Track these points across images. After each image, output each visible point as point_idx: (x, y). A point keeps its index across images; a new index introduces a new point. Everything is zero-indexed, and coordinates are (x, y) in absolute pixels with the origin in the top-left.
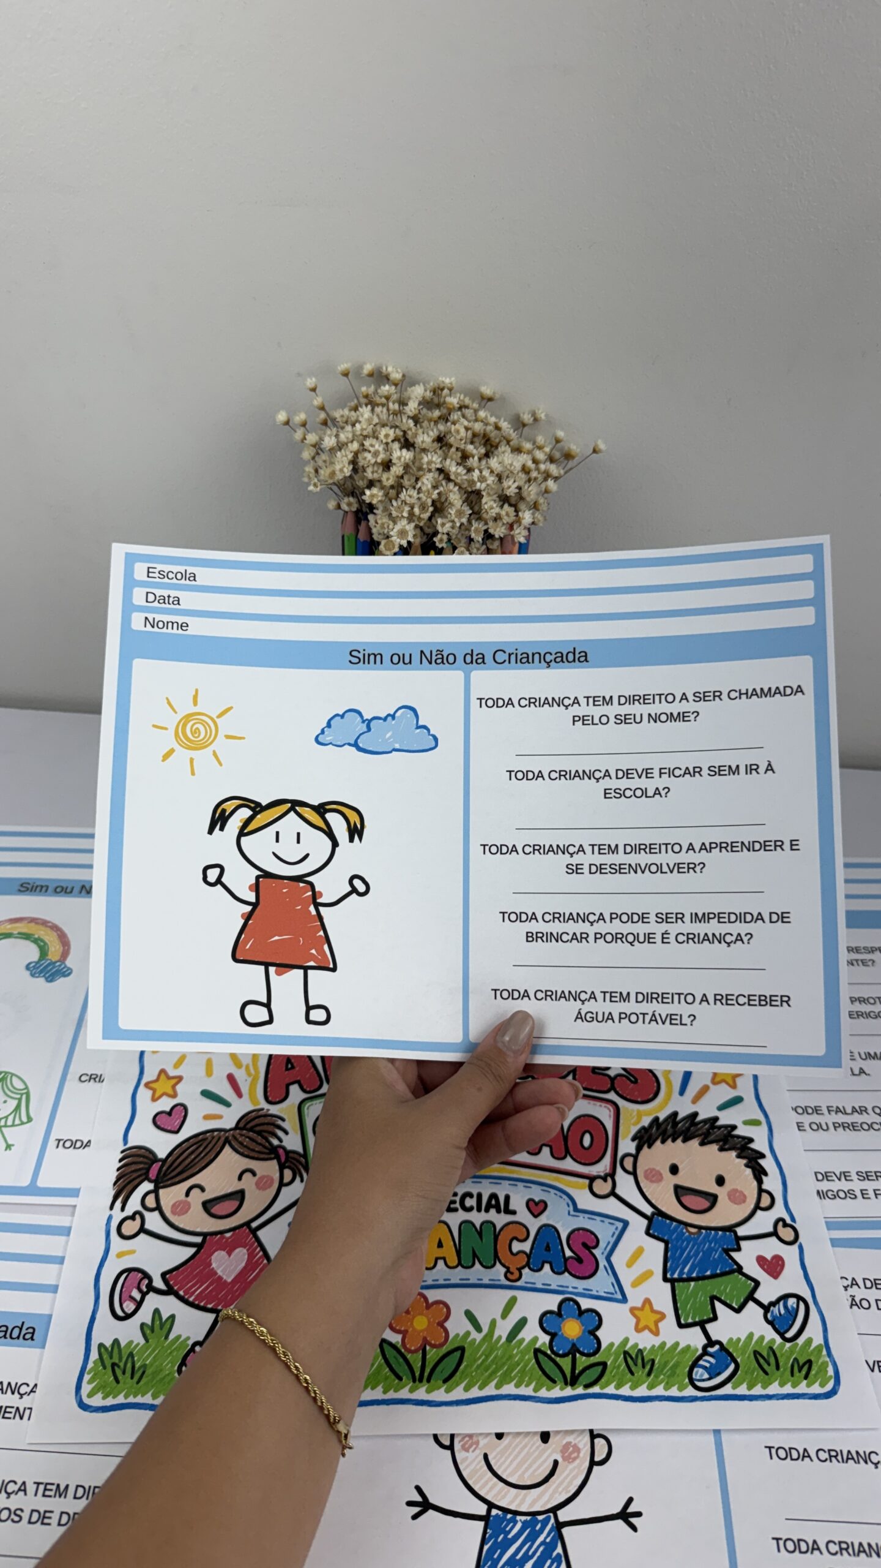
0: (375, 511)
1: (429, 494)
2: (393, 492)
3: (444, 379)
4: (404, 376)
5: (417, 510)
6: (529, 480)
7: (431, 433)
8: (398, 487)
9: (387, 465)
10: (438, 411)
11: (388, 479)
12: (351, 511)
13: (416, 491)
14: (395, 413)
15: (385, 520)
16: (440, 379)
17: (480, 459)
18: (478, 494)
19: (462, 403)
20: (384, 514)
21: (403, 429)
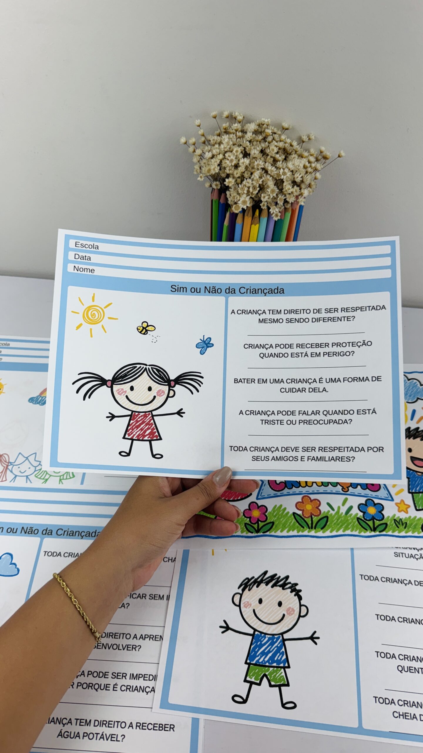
0: (230, 190)
1: (257, 181)
2: (239, 180)
3: (264, 119)
4: (244, 117)
5: (251, 190)
6: (307, 172)
7: (258, 148)
8: (242, 178)
9: (236, 166)
10: (261, 136)
11: (237, 173)
12: (217, 189)
13: (251, 180)
14: (240, 138)
15: (235, 194)
16: (262, 119)
17: (283, 161)
18: (282, 181)
19: (273, 132)
20: (235, 191)
21: (244, 146)
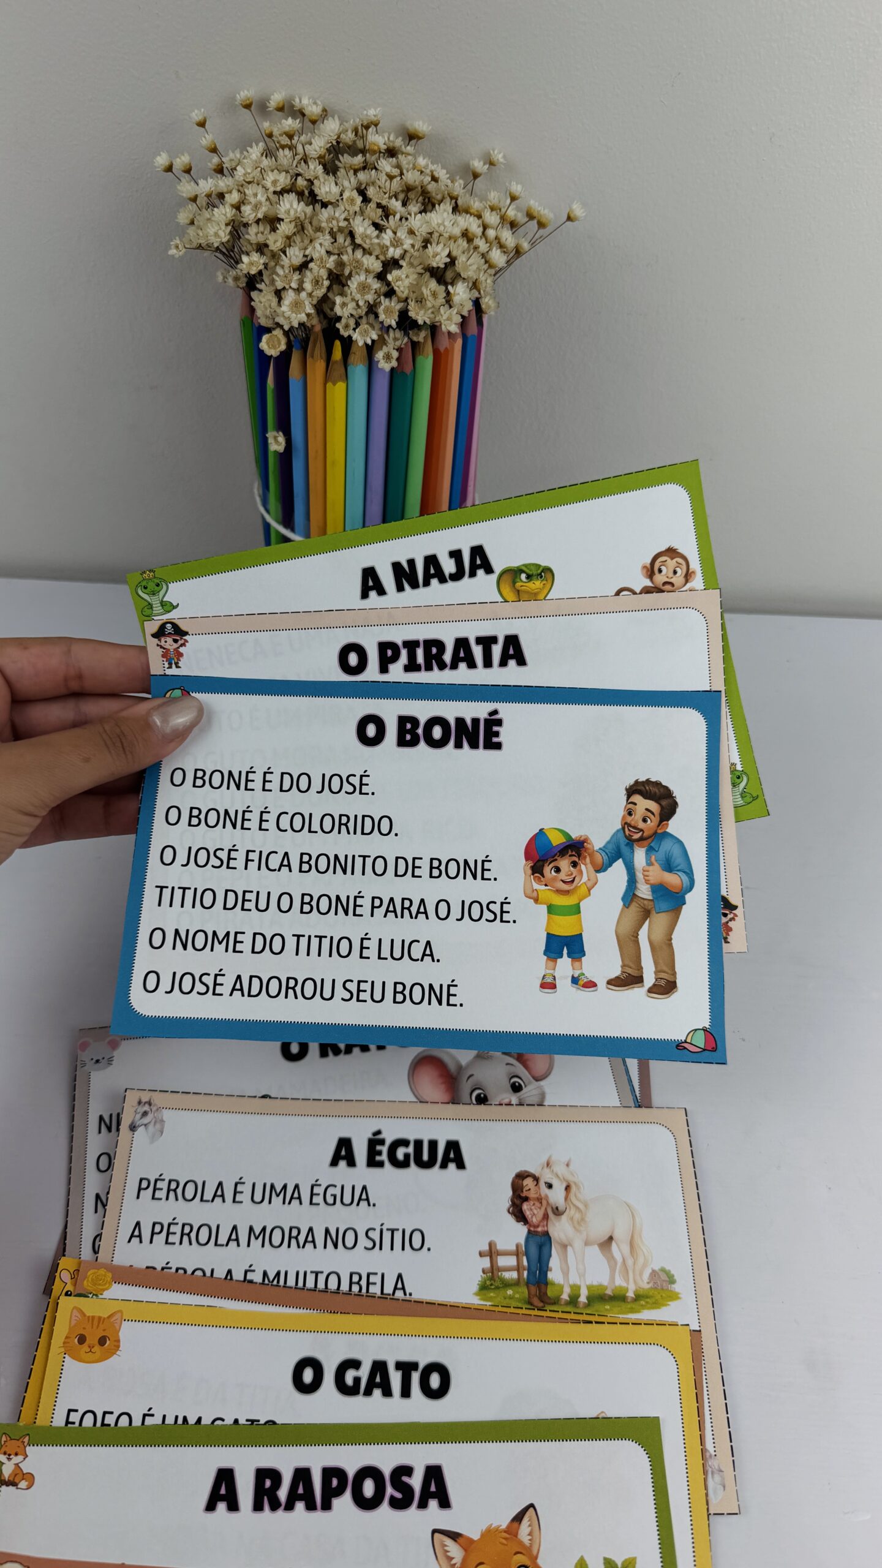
5: (308, 285)
10: (359, 156)
11: (276, 241)
12: (240, 287)
15: (270, 297)
19: (392, 146)
21: (307, 178)
